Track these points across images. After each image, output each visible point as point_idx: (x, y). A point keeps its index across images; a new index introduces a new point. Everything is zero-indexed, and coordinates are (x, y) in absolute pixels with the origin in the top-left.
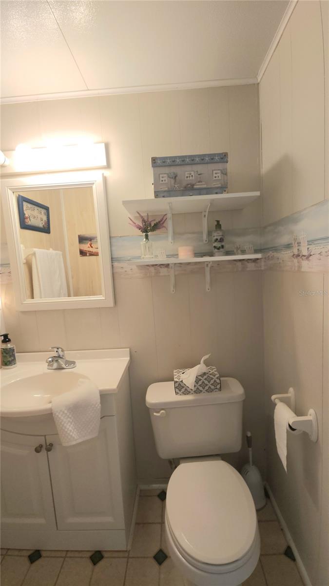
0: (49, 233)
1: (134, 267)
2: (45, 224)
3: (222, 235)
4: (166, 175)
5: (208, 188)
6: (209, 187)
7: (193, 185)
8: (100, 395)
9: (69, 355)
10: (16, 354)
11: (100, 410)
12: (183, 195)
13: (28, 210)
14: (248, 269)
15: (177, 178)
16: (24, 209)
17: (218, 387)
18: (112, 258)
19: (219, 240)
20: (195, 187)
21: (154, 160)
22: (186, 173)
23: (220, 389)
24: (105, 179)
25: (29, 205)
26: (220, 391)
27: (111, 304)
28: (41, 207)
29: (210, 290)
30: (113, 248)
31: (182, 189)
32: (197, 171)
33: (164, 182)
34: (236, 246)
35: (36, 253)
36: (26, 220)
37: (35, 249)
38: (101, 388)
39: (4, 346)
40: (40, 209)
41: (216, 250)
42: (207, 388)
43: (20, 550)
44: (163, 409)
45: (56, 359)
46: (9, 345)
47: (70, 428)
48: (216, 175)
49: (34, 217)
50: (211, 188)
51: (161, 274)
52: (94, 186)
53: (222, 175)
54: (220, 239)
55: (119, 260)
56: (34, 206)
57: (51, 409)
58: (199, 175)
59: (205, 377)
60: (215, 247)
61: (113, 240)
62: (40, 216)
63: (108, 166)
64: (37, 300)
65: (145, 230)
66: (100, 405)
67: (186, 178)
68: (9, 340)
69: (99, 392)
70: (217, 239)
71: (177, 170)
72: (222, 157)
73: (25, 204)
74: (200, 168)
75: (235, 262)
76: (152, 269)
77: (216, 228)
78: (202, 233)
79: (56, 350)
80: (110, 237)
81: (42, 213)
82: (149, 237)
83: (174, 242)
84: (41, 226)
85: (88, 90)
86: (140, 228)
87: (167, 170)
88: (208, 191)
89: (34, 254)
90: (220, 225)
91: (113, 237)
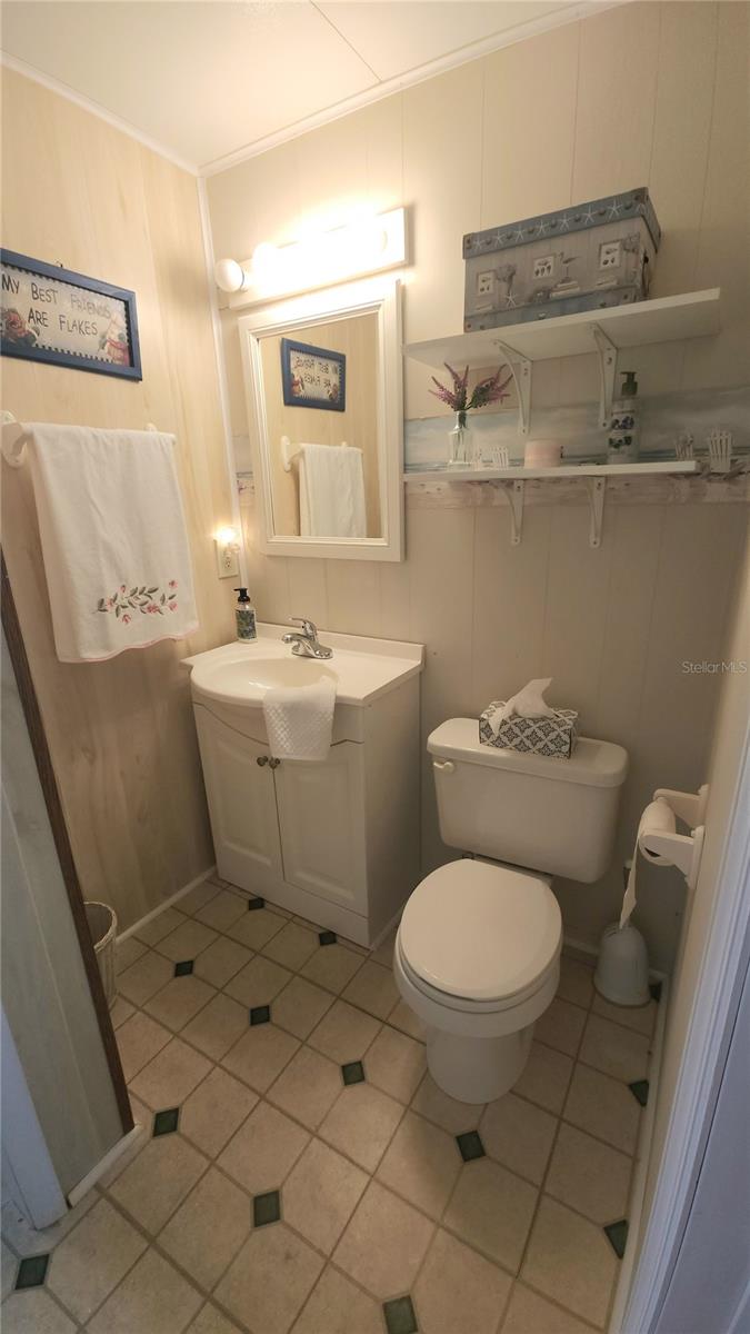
0: (342, 410)
1: (444, 485)
2: (335, 391)
3: (632, 411)
4: (490, 275)
5: (585, 295)
6: (586, 291)
7: (550, 291)
8: (336, 705)
9: (322, 638)
10: (256, 623)
11: (331, 723)
12: (523, 320)
13: (301, 368)
14: (707, 499)
15: (514, 277)
16: (292, 366)
17: (565, 749)
18: (405, 465)
19: (620, 423)
20: (554, 295)
21: (469, 241)
22: (537, 262)
23: (569, 754)
24: (402, 293)
25: (303, 357)
26: (569, 757)
27: (396, 556)
28: (325, 357)
29: (598, 545)
30: (410, 444)
31: (523, 304)
32: (562, 254)
33: (486, 290)
34: (681, 438)
35: (306, 451)
36: (296, 389)
37: (303, 445)
38: (340, 693)
39: (240, 607)
40: (324, 362)
41: (613, 449)
42: (540, 745)
43: (242, 890)
44: (449, 760)
45: (299, 637)
46: (247, 607)
47: (282, 736)
48: (609, 257)
49: (313, 380)
50: (591, 294)
51: (496, 503)
52: (381, 312)
53: (625, 253)
54: (625, 421)
55: (417, 468)
56: (313, 358)
57: (261, 703)
58: (566, 262)
59: (542, 724)
60: (611, 441)
61: (411, 427)
62: (324, 376)
63: (410, 260)
64: (305, 539)
65: (459, 404)
66: (332, 717)
67: (534, 277)
68: (248, 600)
69: (334, 698)
70: (617, 421)
71: (516, 257)
72: (628, 203)
73: (294, 355)
74: (570, 245)
75: (673, 480)
76: (478, 490)
77: (623, 394)
78: (596, 405)
79: (302, 624)
80: (405, 421)
81: (330, 369)
82: (468, 421)
83: (529, 431)
84: (326, 396)
85: (381, 82)
86: (448, 398)
87: (493, 262)
88: (583, 302)
89: (302, 454)
90: (636, 383)
91: (411, 420)
